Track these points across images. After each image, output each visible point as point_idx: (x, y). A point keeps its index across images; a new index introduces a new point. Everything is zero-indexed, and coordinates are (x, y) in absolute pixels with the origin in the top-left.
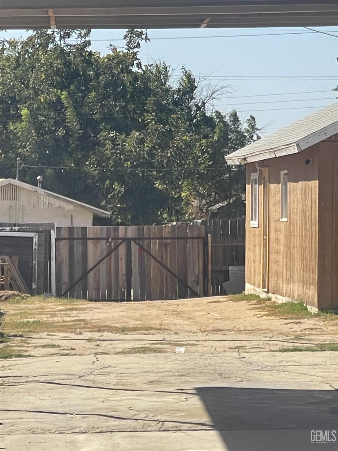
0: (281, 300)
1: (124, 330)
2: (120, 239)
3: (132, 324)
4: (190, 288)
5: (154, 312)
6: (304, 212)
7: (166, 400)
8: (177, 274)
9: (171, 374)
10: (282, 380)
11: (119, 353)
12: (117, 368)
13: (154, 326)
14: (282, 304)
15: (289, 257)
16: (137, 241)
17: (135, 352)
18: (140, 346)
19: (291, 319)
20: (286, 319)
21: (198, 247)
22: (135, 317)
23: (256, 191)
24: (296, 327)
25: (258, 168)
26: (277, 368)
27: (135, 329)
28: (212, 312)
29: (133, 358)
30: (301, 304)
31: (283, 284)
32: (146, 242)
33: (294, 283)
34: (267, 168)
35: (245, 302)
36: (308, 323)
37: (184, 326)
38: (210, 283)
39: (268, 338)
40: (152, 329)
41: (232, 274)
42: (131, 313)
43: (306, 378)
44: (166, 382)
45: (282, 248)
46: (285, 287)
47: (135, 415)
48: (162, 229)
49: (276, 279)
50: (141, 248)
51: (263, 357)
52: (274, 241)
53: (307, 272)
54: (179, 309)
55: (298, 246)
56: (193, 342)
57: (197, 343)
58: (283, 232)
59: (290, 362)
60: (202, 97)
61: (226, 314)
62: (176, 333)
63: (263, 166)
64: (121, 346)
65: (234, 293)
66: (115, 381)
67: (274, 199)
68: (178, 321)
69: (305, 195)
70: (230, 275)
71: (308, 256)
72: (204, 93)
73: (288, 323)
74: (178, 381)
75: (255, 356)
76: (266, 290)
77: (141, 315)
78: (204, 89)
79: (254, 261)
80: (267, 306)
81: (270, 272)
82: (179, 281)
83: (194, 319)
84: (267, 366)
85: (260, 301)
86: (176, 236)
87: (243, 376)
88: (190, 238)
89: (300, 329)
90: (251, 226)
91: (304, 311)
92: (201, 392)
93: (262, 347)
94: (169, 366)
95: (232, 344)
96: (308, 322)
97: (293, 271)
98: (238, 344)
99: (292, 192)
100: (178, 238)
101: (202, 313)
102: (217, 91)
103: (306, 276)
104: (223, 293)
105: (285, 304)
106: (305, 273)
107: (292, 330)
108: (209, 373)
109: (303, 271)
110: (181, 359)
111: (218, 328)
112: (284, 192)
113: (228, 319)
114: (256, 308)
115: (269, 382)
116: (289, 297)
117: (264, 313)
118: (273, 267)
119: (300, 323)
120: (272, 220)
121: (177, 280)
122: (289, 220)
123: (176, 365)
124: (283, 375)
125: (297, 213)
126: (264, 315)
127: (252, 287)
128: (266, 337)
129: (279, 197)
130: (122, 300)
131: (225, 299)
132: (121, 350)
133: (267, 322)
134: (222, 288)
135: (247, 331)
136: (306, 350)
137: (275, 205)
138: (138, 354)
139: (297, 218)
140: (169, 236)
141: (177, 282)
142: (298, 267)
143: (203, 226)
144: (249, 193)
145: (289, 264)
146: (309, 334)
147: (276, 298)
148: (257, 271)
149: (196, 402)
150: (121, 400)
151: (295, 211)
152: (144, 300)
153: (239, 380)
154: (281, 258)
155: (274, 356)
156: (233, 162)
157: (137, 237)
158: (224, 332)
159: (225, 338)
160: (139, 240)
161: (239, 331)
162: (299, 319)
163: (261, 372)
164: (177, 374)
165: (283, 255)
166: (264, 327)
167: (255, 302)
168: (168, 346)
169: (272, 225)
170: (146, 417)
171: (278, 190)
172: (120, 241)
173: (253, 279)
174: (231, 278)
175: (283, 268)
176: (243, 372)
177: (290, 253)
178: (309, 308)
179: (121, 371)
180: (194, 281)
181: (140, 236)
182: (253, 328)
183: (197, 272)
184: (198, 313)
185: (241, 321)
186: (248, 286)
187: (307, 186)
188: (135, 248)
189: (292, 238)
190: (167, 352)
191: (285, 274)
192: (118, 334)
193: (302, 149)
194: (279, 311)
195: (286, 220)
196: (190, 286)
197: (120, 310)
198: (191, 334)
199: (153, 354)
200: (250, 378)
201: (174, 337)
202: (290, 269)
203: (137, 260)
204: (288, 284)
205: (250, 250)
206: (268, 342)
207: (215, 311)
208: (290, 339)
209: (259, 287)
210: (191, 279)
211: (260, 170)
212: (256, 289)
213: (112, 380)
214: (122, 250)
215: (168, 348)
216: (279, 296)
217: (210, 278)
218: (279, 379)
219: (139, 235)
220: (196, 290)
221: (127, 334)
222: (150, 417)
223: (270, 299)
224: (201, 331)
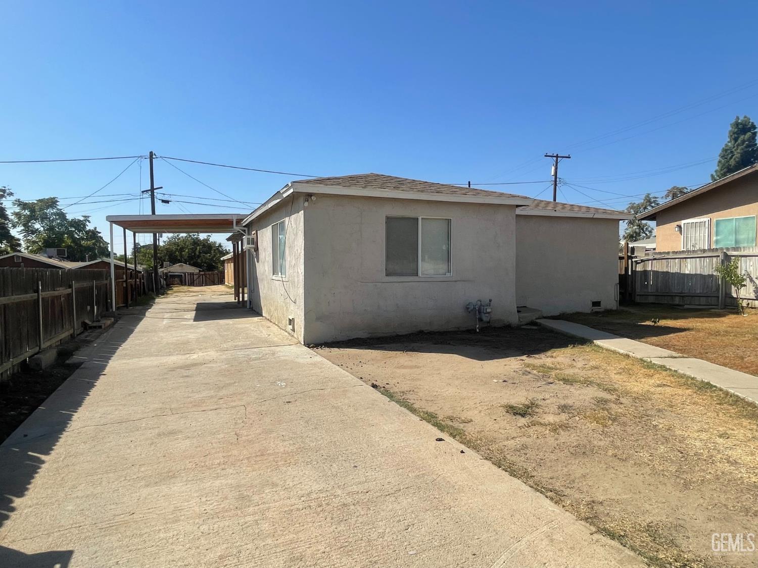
6: (232, 269)
21: (217, 276)
38: (218, 282)
70: (223, 281)
144: (225, 265)
205: (226, 276)
214: (201, 277)
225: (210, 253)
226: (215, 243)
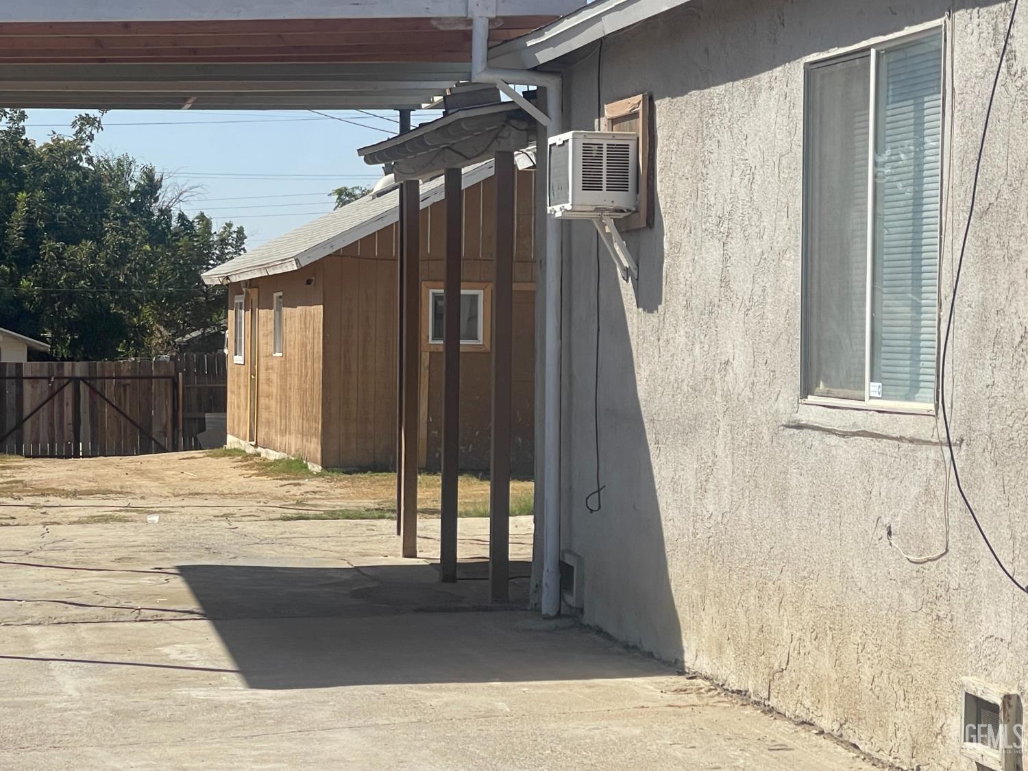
0: (273, 455)
1: (75, 494)
2: (66, 378)
3: (84, 486)
4: (155, 441)
5: (112, 471)
6: (304, 345)
7: (140, 581)
8: (138, 423)
9: (145, 549)
10: (286, 556)
11: (75, 523)
12: (75, 541)
13: (114, 489)
14: (275, 460)
15: (284, 400)
16: (88, 381)
17: (95, 522)
18: (100, 514)
19: (288, 479)
20: (280, 479)
21: (166, 389)
22: (88, 477)
23: (241, 318)
24: (294, 490)
25: (244, 289)
26: (279, 541)
27: (89, 493)
28: (186, 471)
29: (94, 529)
30: (299, 460)
31: (276, 435)
32: (99, 382)
33: (290, 434)
34: (256, 290)
35: (227, 458)
36: (309, 485)
37: (152, 489)
38: (181, 434)
39: (261, 504)
40: (111, 492)
41: (209, 422)
42: (82, 472)
43: (318, 554)
44: (139, 560)
45: (274, 390)
46: (278, 440)
47: (102, 601)
48: (120, 366)
49: (267, 429)
50: (93, 390)
51: (260, 527)
52: (264, 382)
53: (308, 420)
54: (143, 467)
55: (296, 387)
56: (168, 509)
57: (172, 510)
58: (276, 370)
59: (294, 533)
60: (165, 199)
61: (205, 474)
62: (143, 498)
63: (251, 287)
64: (75, 514)
65: (212, 448)
66: (72, 559)
67: (265, 328)
68: (145, 482)
69: (305, 324)
70: (207, 424)
71: (309, 401)
72: (169, 195)
73: (285, 485)
74: (154, 558)
75: (250, 525)
76: (254, 443)
77: (96, 475)
78: (169, 189)
79: (238, 407)
80: (256, 463)
81: (260, 419)
82: (142, 432)
83: (164, 480)
84: (266, 539)
85: (247, 457)
86: (138, 375)
87: (237, 551)
88: (155, 377)
89: (300, 492)
90: (235, 362)
91: (304, 470)
92: (184, 571)
93: (256, 514)
94: (142, 539)
95: (216, 512)
96: (310, 483)
97: (290, 419)
98: (225, 511)
99: (288, 320)
100: (140, 378)
101: (173, 472)
102: (185, 192)
103: (306, 425)
104: (198, 447)
105: (280, 461)
106: (305, 422)
107: (291, 493)
108: (194, 548)
109: (303, 419)
110: (155, 530)
111: (196, 491)
112: (277, 319)
113: (206, 479)
114: (242, 466)
115: (272, 558)
116: (284, 451)
117: (253, 472)
118: (264, 415)
119: (299, 484)
120: (261, 354)
121: (138, 430)
122: (284, 356)
123: (149, 538)
124: (287, 549)
125: (294, 345)
126: (253, 474)
127: (236, 439)
128: (260, 502)
129: (271, 326)
130: (68, 457)
131: (202, 455)
132: (76, 519)
133: (258, 484)
134: (196, 440)
135: (233, 495)
136: (315, 519)
137: (266, 336)
138: (99, 525)
139: (294, 352)
140: (128, 374)
141: (138, 433)
142: (295, 414)
143: (172, 363)
144: (232, 321)
145: (283, 410)
146: (312, 499)
147: (267, 453)
148: (242, 419)
149: (178, 584)
150: (82, 583)
151: (292, 343)
152: (97, 456)
153: (232, 556)
154: (273, 403)
155: (275, 526)
156: (212, 281)
157: (87, 375)
158: (204, 496)
159: (206, 503)
160: (89, 379)
161: (223, 495)
162: (298, 479)
163: (260, 546)
164: (152, 548)
165: (276, 399)
166: (255, 490)
167: (240, 458)
168: (135, 514)
169: (262, 360)
170: (117, 604)
171: (269, 316)
172: (66, 381)
173: (236, 429)
174: (207, 428)
175: (276, 416)
176: (237, 546)
177: (286, 396)
178: (310, 466)
179: (80, 545)
180: (160, 432)
181: (92, 375)
182: (240, 491)
183: (164, 421)
184: (168, 473)
185: (225, 482)
186: (230, 438)
187: (308, 313)
188: (84, 389)
189: (288, 379)
190: (136, 521)
191: (278, 424)
192: (69, 499)
193: (303, 265)
194: (271, 470)
195: (281, 354)
196: (156, 438)
197: (67, 468)
198: (161, 499)
199: (118, 525)
200: (245, 554)
201: (141, 503)
202: (285, 417)
203: (88, 405)
204: (282, 436)
205: (232, 392)
206: (262, 508)
207: (190, 470)
208: (291, 505)
209: (245, 439)
210: (156, 430)
211: (247, 292)
212: (241, 441)
213: (68, 557)
214: (68, 392)
215: (136, 516)
216: (271, 451)
217: (181, 428)
218: (282, 555)
219: (90, 374)
220: (163, 444)
221: (80, 499)
222: (123, 604)
223: (259, 455)
224: (174, 494)
225: (97, 237)
226: (123, 167)
